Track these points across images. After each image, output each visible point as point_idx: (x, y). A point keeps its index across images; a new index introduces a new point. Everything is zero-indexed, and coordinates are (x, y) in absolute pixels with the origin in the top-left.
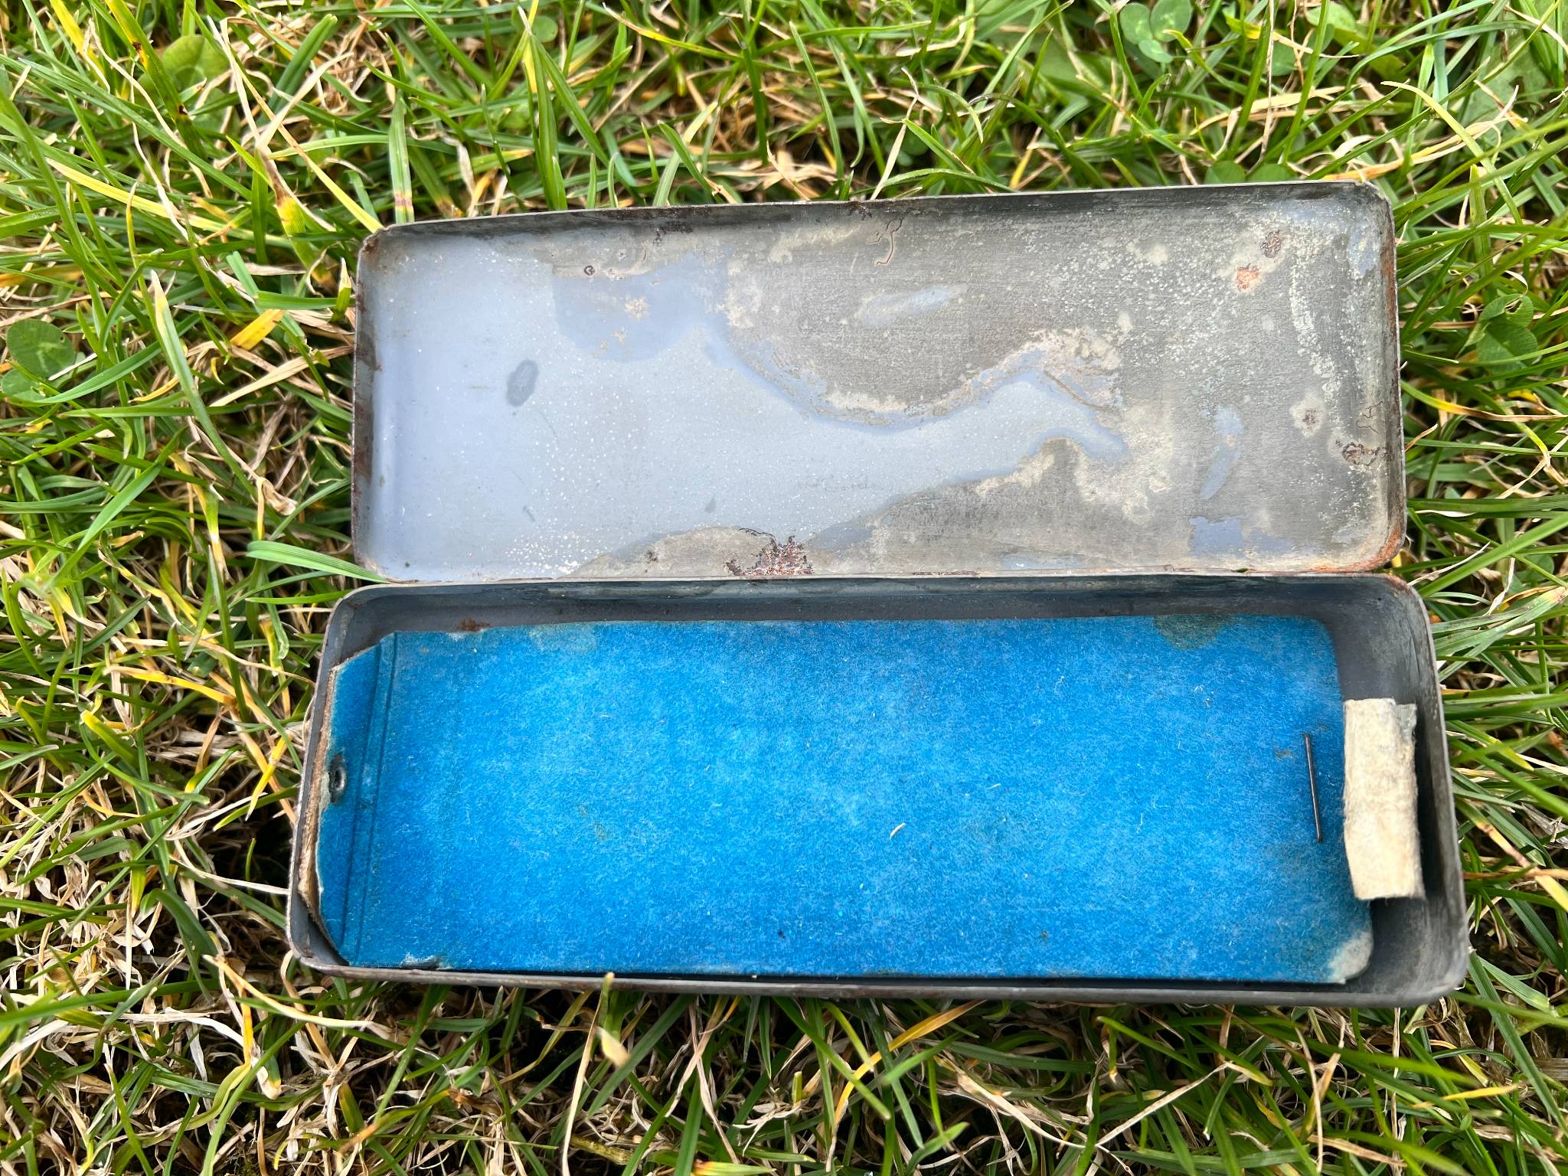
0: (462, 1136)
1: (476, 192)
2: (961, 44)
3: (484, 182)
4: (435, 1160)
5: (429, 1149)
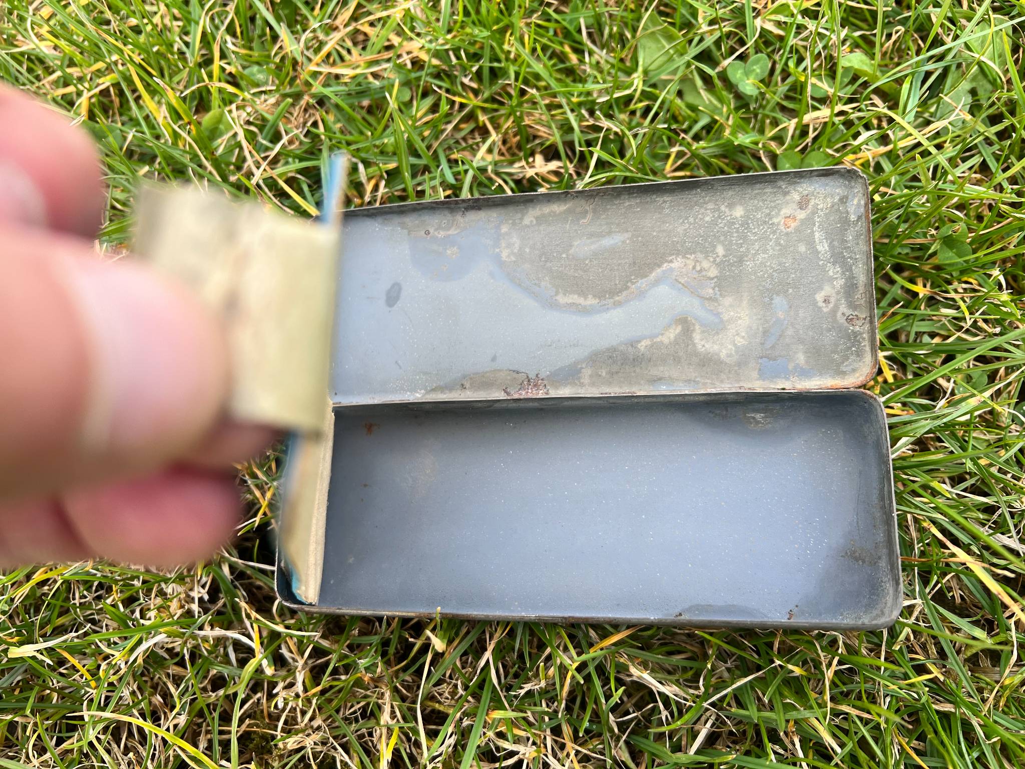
0: (369, 700)
1: (369, 188)
2: (635, 90)
3: (373, 182)
4: (355, 712)
5: (352, 706)
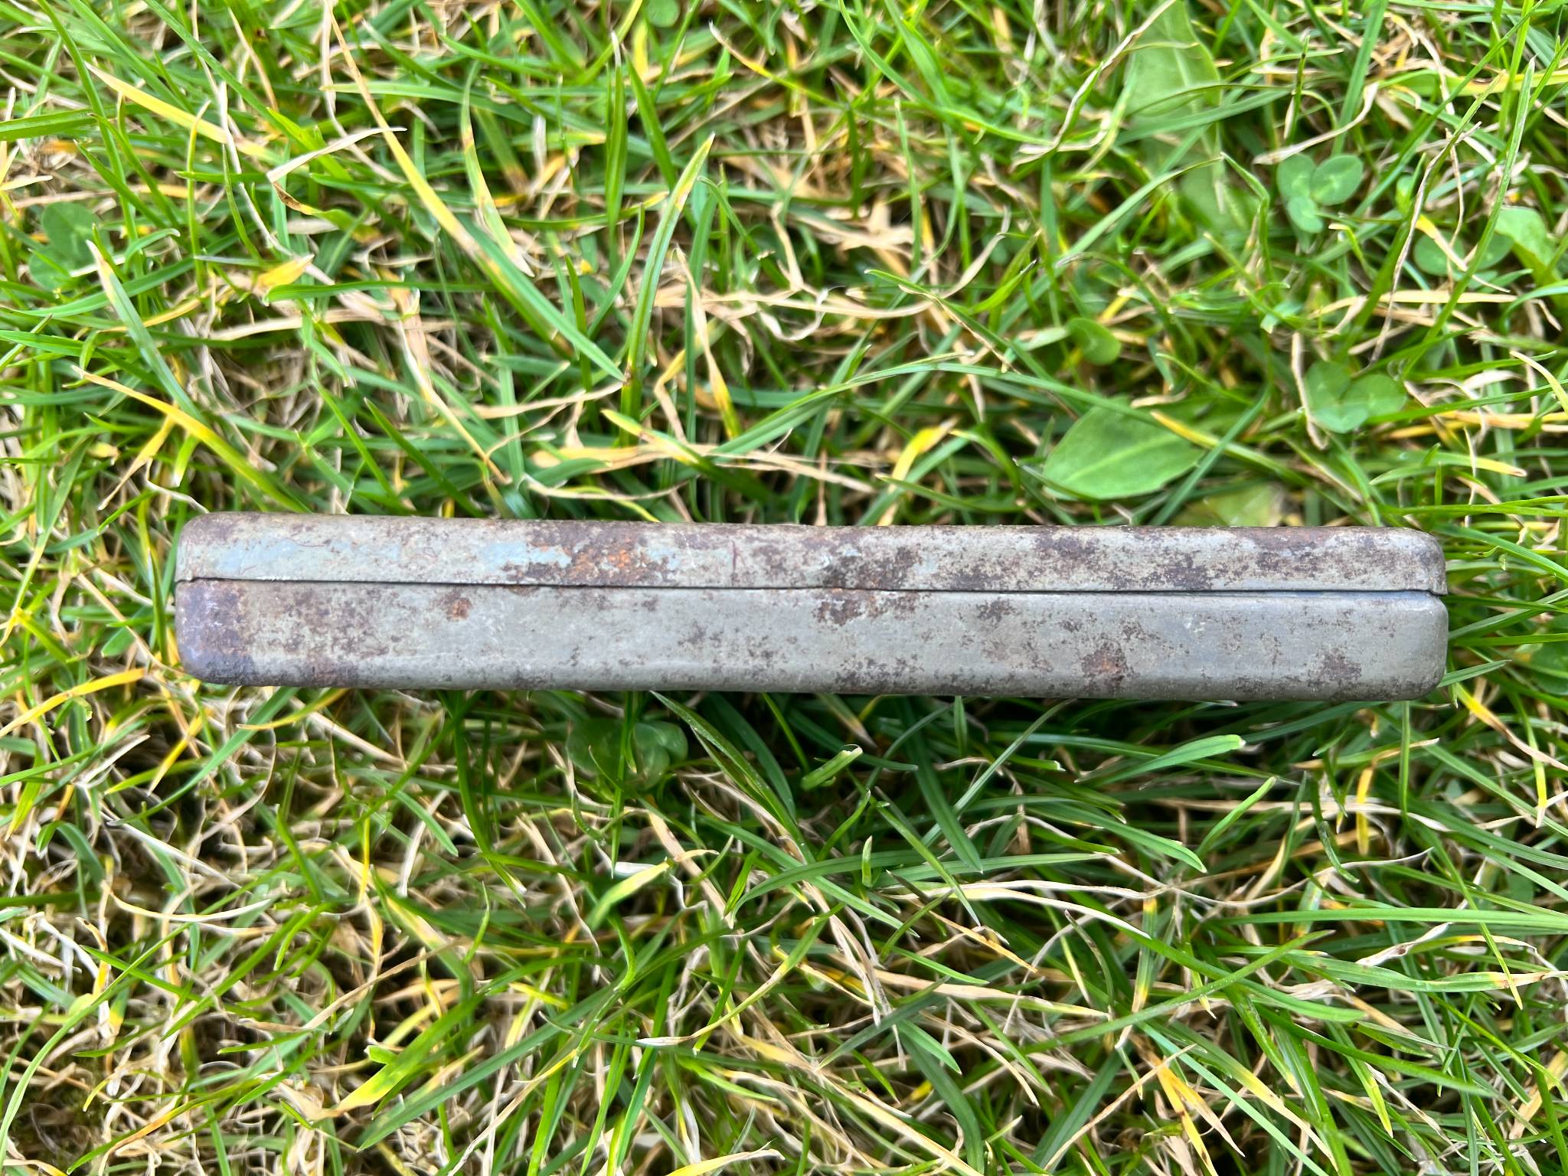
1: (544, 173)
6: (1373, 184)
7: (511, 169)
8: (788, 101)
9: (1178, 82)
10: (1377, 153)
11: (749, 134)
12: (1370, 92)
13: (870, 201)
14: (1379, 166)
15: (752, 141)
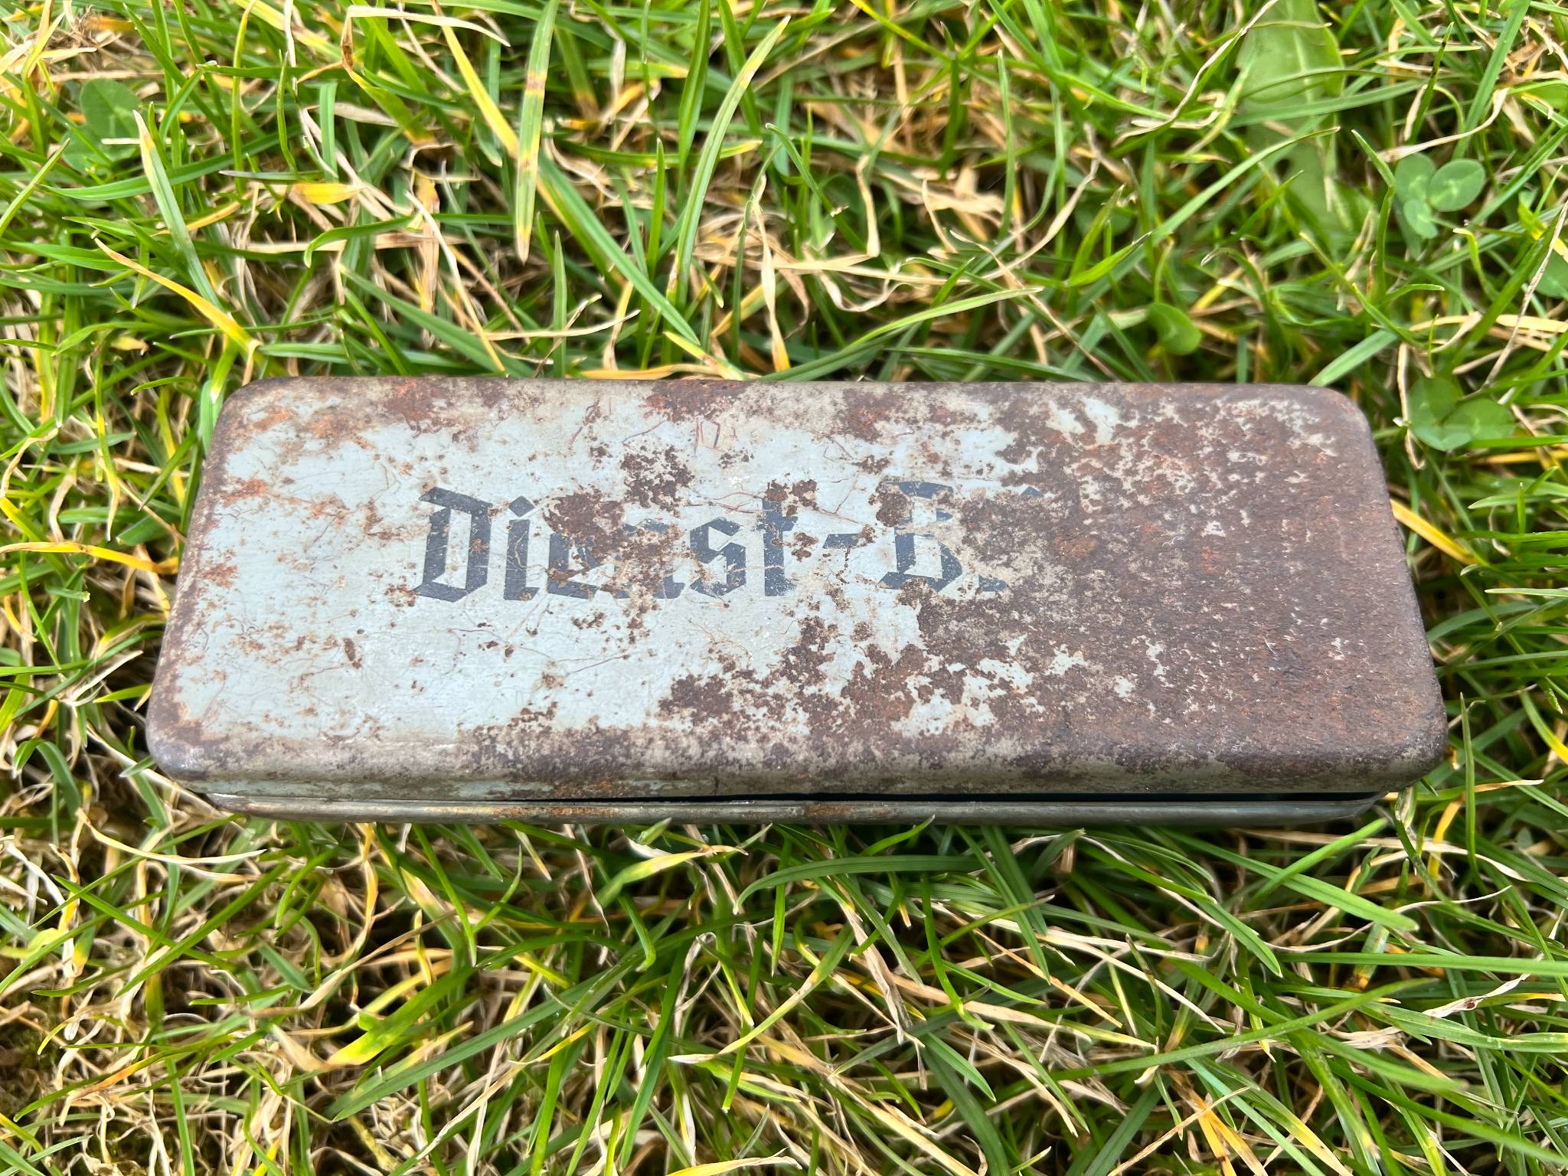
1: (619, 100)
3: (632, 92)
6: (1490, 196)
7: (584, 95)
8: (881, 52)
9: (1295, 67)
10: (1496, 163)
11: (835, 81)
12: (1499, 97)
13: (958, 164)
14: (1498, 177)
15: (838, 90)
